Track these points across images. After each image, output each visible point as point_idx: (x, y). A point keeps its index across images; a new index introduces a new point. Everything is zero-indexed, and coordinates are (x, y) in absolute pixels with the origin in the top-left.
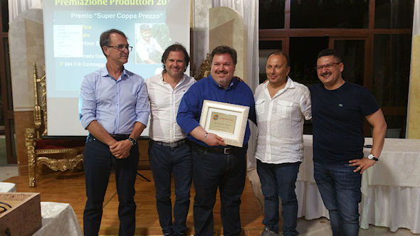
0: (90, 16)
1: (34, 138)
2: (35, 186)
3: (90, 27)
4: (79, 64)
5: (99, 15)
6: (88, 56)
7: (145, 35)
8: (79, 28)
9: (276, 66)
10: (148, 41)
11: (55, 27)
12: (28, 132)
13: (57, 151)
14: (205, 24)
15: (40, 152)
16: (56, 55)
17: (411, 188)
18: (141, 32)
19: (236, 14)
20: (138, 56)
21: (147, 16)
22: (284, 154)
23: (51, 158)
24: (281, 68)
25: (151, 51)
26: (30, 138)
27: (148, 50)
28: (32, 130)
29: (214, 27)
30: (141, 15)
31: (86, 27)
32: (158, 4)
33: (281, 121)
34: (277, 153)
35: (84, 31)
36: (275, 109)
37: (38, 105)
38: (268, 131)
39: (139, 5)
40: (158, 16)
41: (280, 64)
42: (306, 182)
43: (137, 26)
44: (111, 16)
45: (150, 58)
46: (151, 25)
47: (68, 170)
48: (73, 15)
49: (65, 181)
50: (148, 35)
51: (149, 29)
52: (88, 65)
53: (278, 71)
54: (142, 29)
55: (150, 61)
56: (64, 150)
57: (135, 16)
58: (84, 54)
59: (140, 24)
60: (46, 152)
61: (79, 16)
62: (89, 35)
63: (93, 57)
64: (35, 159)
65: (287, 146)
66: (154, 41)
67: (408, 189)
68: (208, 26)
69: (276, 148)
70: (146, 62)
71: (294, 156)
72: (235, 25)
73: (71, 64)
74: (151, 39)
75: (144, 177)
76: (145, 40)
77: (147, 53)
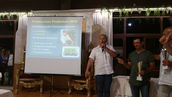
1: (19, 73)
2: (17, 94)
3: (45, 31)
7: (64, 34)
10: (66, 36)
12: (17, 71)
13: (28, 80)
14: (89, 31)
15: (20, 80)
18: (63, 33)
19: (102, 27)
20: (61, 42)
23: (25, 82)
25: (66, 40)
26: (17, 73)
28: (19, 71)
29: (93, 32)
32: (70, 22)
37: (23, 61)
39: (63, 23)
43: (62, 31)
45: (66, 42)
46: (67, 30)
47: (31, 88)
50: (66, 34)
54: (64, 32)
55: (66, 44)
56: (30, 79)
60: (23, 80)
62: (44, 34)
64: (19, 82)
66: (68, 36)
68: (91, 32)
70: (64, 44)
72: (101, 31)
74: (67, 35)
75: (61, 93)
76: (65, 36)
77: (65, 41)
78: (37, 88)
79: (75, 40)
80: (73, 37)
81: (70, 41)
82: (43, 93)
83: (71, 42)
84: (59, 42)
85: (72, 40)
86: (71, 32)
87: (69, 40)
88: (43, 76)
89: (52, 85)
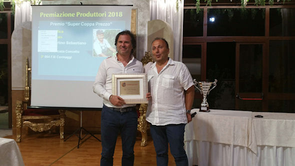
0: (63, 24)
1: (21, 107)
2: (20, 142)
3: (63, 32)
4: (54, 57)
5: (69, 24)
6: (60, 52)
7: (100, 37)
8: (55, 32)
9: (159, 47)
10: (102, 41)
11: (40, 32)
12: (17, 103)
13: (37, 118)
15: (25, 118)
16: (39, 51)
17: (291, 148)
18: (97, 35)
19: (166, 24)
20: (94, 52)
21: (101, 24)
22: (169, 117)
23: (34, 122)
24: (163, 49)
25: (103, 48)
26: (18, 107)
27: (101, 47)
28: (21, 102)
29: (151, 34)
30: (97, 23)
31: (60, 32)
32: (109, 16)
33: (166, 91)
34: (164, 116)
35: (59, 34)
36: (160, 82)
37: (28, 86)
38: (156, 99)
40: (109, 24)
41: (161, 45)
42: (210, 143)
43: (95, 31)
44: (77, 24)
45: (103, 52)
47: (44, 132)
48: (51, 23)
50: (102, 37)
51: (103, 33)
52: (60, 57)
53: (161, 50)
54: (98, 33)
55: (103, 55)
56: (42, 117)
57: (94, 24)
58: (58, 50)
59: (97, 30)
60: (29, 118)
61: (56, 24)
62: (62, 37)
63: (64, 52)
64: (22, 122)
65: (171, 111)
66: (106, 41)
67: (289, 149)
68: (147, 33)
69: (162, 112)
70: (100, 55)
71: (177, 119)
73: (49, 57)
74: (104, 40)
75: (97, 139)
76: (99, 40)
77: (101, 50)
78: (54, 131)
81: (110, 51)
82: (65, 139)
83: (112, 52)
84: (91, 52)
85: (114, 48)
86: (111, 33)
87: (108, 49)
88: (64, 112)
89: (81, 126)
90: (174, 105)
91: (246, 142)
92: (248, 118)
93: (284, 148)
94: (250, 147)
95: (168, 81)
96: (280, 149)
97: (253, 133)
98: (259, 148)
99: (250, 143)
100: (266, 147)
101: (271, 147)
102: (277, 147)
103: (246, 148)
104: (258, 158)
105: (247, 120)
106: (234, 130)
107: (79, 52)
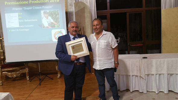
0: (21, 9)
2: (2, 85)
3: (21, 14)
4: (18, 30)
5: (25, 8)
6: (21, 26)
7: (46, 16)
8: (17, 14)
9: (97, 25)
11: (6, 15)
13: (11, 69)
14: (72, 9)
15: (3, 70)
16: (7, 27)
17: (163, 74)
18: (44, 14)
20: (43, 25)
21: (46, 7)
22: (105, 64)
23: (9, 72)
24: (99, 26)
25: (49, 22)
27: (48, 22)
30: (43, 7)
31: (19, 14)
32: (51, 2)
33: (102, 49)
35: (19, 16)
36: (99, 45)
37: (2, 49)
38: (97, 55)
39: (42, 3)
40: (51, 7)
42: (119, 75)
43: (42, 12)
44: (30, 8)
45: (49, 25)
46: (48, 11)
47: (16, 77)
48: (13, 9)
49: (16, 82)
50: (47, 15)
51: (47, 13)
52: (21, 30)
53: (98, 27)
54: (44, 13)
55: (49, 27)
56: (14, 68)
57: (41, 7)
58: (19, 26)
59: (43, 11)
60: (6, 70)
61: (16, 9)
62: (21, 17)
63: (23, 26)
66: (50, 18)
67: (162, 75)
68: (74, 10)
69: (101, 62)
70: (47, 27)
72: (85, 9)
73: (14, 31)
75: (51, 78)
76: (46, 17)
77: (48, 24)
79: (59, 22)
80: (56, 19)
81: (53, 24)
82: (30, 80)
83: (55, 25)
84: (41, 25)
85: (56, 22)
86: (53, 13)
87: (52, 23)
88: (28, 64)
89: (40, 72)
90: (108, 57)
91: (139, 73)
92: (139, 59)
93: (160, 75)
94: (141, 76)
95: (103, 44)
96: (158, 75)
97: (143, 68)
98: (146, 76)
99: (141, 74)
100: (150, 75)
101: (153, 75)
102: (156, 74)
103: (139, 77)
104: (146, 81)
105: (139, 61)
106: (132, 67)
107: (33, 26)
